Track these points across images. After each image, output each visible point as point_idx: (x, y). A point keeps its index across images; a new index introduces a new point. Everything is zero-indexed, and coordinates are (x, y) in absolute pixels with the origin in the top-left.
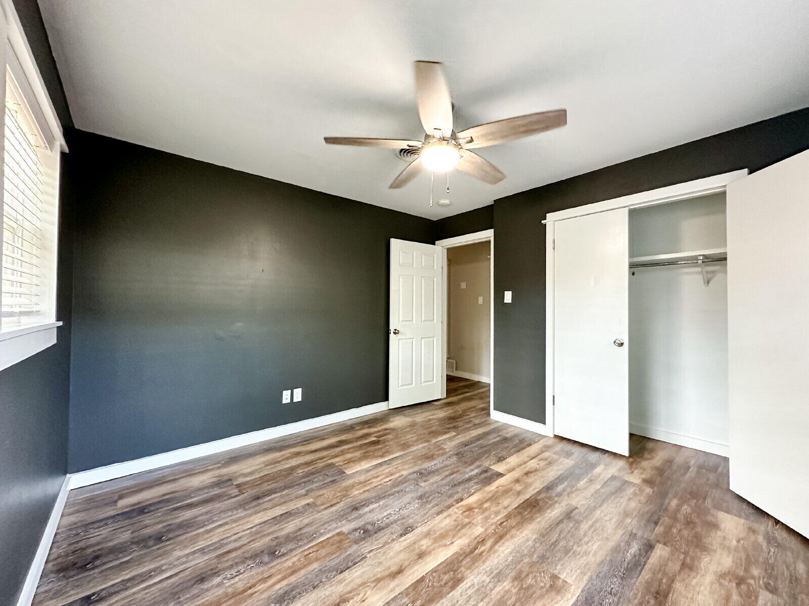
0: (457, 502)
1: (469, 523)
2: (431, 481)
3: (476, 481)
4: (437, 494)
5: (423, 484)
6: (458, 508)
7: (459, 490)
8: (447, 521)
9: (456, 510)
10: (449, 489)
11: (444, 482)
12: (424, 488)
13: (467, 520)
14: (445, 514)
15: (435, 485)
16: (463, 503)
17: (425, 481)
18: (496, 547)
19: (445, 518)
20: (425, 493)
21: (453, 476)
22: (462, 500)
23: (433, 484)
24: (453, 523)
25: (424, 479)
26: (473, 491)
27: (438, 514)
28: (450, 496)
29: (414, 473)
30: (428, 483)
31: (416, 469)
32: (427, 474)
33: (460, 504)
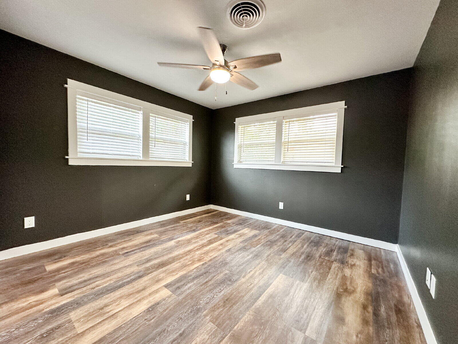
0: (206, 263)
1: (202, 254)
2: (222, 275)
3: (190, 278)
4: (217, 266)
5: (227, 272)
6: (206, 260)
7: (203, 270)
8: (211, 255)
9: (207, 259)
10: (209, 270)
11: (213, 275)
12: (226, 269)
13: (202, 255)
14: (212, 257)
15: (219, 272)
16: (202, 263)
17: (226, 274)
18: (193, 248)
19: (212, 256)
20: (224, 266)
21: (206, 281)
22: (203, 264)
23: (221, 273)
24: (209, 254)
25: (227, 276)
26: (194, 270)
27: (216, 257)
28: (209, 266)
29: (236, 280)
30: (224, 273)
31: (236, 285)
32: (226, 280)
33: (204, 262)
